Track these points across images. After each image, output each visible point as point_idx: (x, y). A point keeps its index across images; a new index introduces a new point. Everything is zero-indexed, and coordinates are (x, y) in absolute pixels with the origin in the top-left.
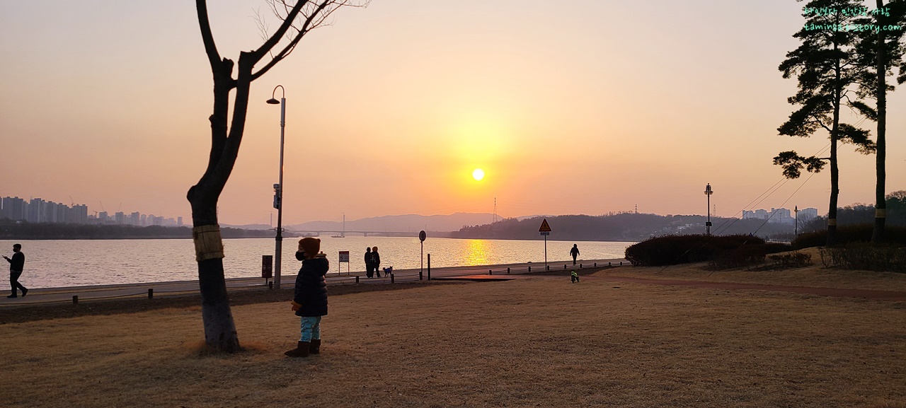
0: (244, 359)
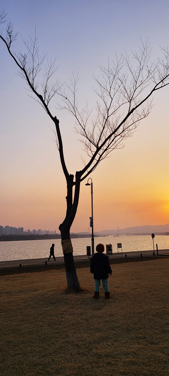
0: (83, 295)
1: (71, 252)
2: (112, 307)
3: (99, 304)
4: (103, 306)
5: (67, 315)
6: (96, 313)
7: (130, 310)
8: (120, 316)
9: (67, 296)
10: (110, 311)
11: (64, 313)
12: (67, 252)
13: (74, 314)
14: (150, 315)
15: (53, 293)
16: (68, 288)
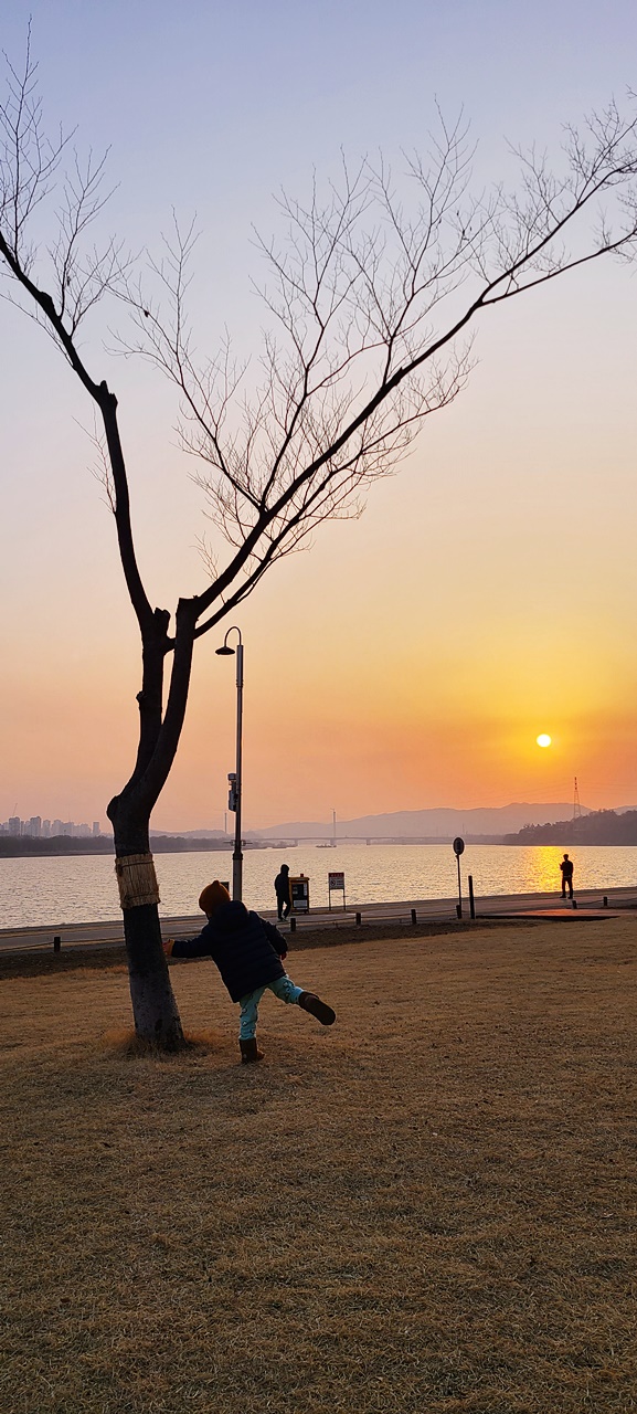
0: (191, 1061)
1: (149, 900)
2: (298, 1102)
3: (249, 1093)
4: (264, 1102)
5: (129, 1135)
6: (237, 1124)
7: (361, 1113)
8: (324, 1133)
9: (130, 1064)
10: (288, 1119)
11: (119, 1127)
12: (137, 902)
13: (156, 1132)
14: (432, 1130)
15: (77, 1056)
16: (137, 1034)
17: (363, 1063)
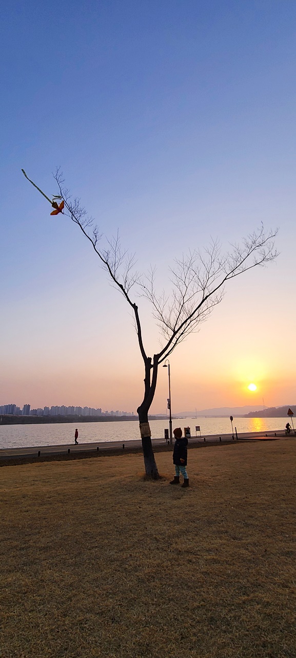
0: (162, 483)
1: (149, 435)
2: (192, 496)
3: (178, 493)
4: (182, 496)
5: (145, 504)
6: (175, 502)
7: (210, 500)
8: (200, 506)
9: (145, 483)
10: (189, 501)
11: (142, 502)
12: (145, 436)
13: (153, 504)
14: (232, 506)
15: (131, 480)
16: (146, 474)
17: (210, 484)
